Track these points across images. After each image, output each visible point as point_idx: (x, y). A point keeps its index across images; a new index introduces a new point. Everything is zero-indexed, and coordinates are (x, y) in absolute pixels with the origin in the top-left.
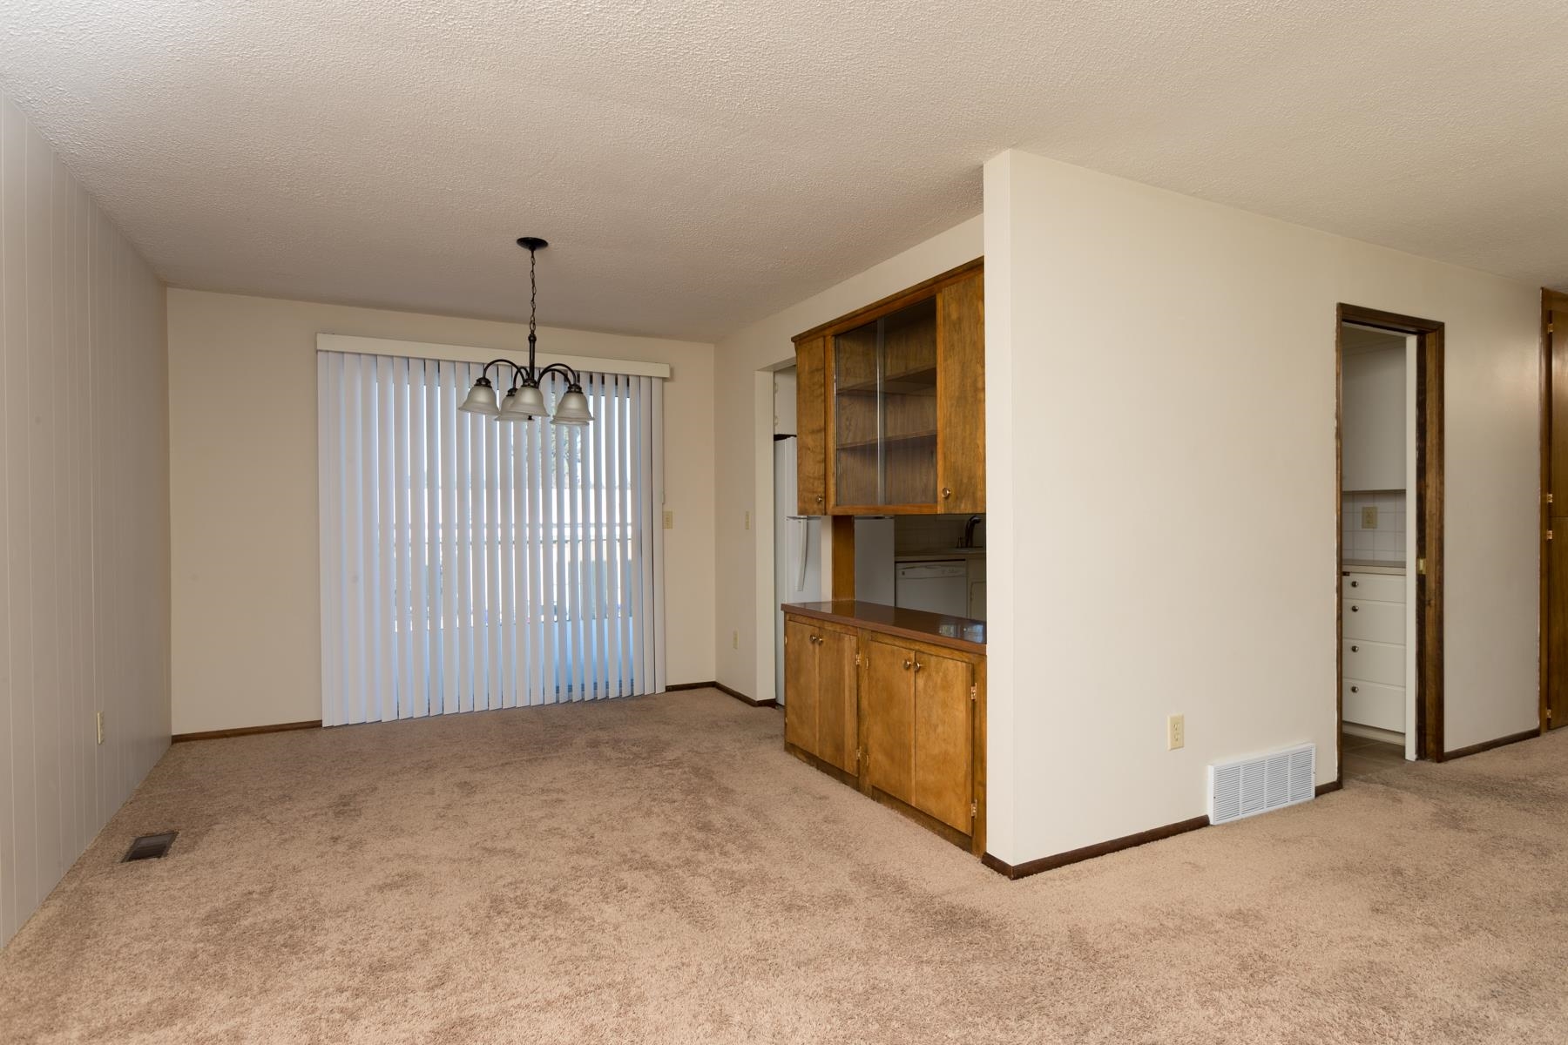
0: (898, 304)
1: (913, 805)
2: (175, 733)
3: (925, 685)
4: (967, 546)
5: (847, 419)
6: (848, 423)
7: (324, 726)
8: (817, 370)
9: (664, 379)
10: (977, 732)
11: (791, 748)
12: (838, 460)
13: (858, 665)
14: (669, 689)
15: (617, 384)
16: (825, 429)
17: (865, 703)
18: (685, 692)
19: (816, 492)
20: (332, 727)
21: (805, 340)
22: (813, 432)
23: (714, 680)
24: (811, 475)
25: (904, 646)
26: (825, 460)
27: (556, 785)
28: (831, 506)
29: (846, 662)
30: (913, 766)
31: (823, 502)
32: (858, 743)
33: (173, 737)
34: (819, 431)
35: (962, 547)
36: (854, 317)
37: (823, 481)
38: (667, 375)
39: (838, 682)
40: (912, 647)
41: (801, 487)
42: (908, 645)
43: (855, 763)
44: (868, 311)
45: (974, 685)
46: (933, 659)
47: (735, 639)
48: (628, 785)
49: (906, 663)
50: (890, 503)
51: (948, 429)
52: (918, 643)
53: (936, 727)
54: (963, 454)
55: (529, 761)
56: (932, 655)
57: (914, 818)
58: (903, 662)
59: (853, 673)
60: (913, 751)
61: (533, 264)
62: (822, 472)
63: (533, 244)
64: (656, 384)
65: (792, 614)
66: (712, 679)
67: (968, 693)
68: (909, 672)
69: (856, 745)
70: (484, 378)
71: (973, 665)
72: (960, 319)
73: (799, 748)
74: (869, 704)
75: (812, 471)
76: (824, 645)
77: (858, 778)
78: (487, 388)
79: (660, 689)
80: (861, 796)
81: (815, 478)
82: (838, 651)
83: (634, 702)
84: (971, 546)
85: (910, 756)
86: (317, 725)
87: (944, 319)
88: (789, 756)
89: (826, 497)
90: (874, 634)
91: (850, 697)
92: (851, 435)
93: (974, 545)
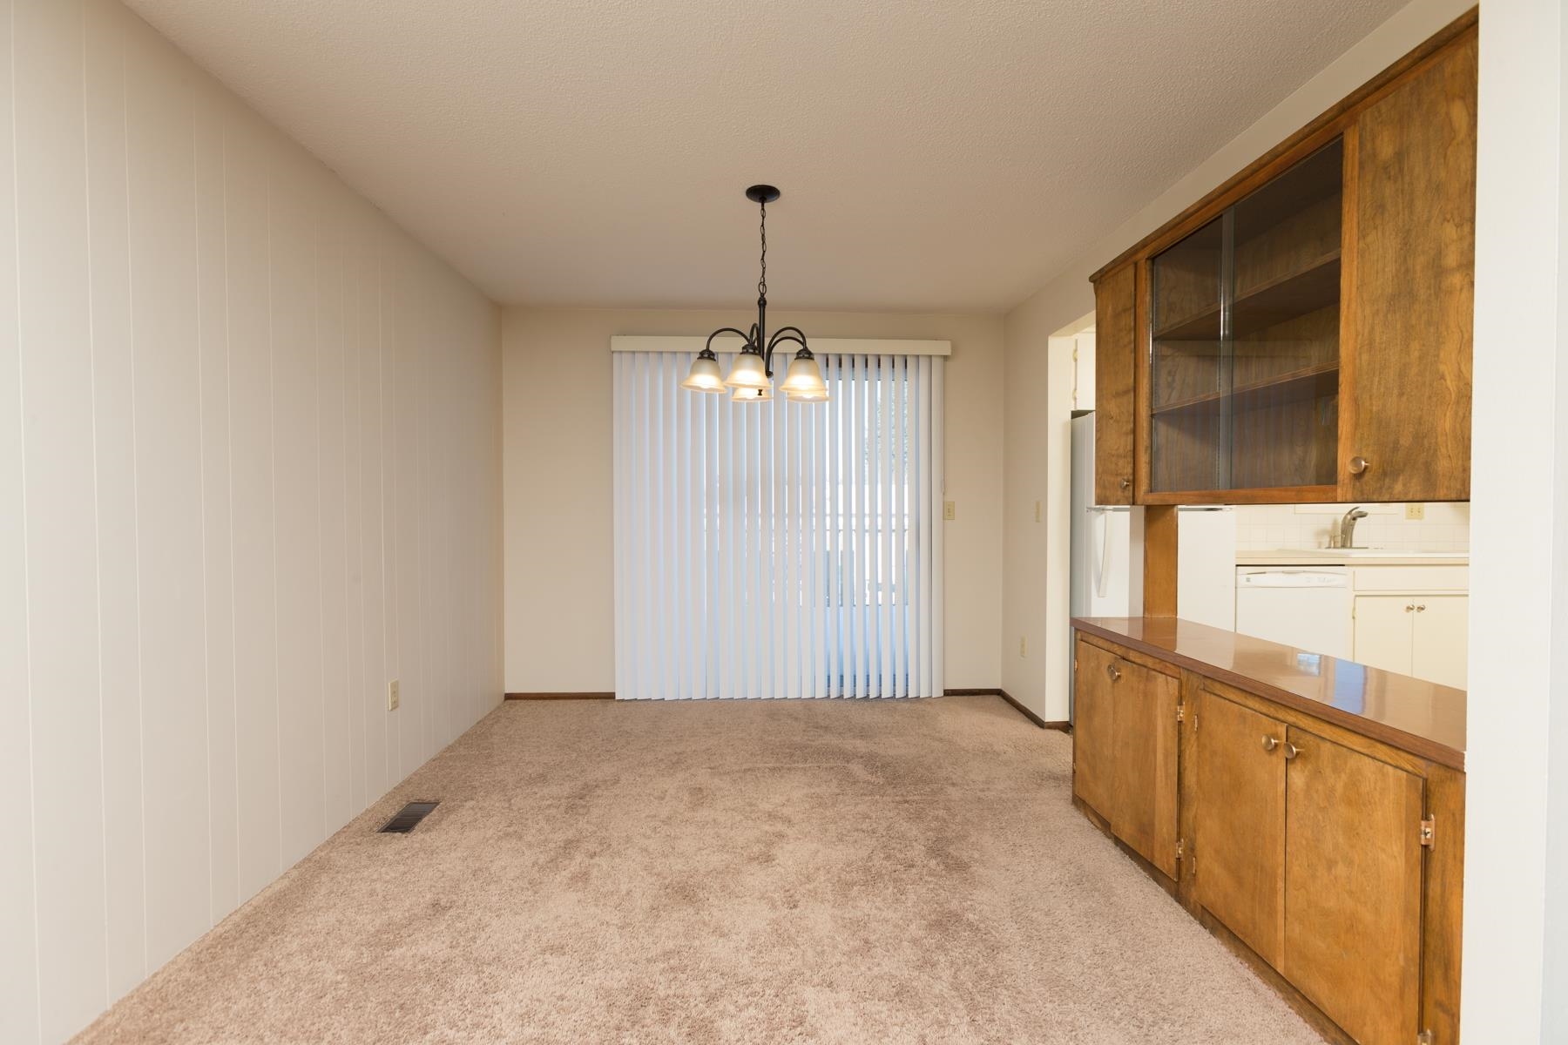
0: (1261, 176)
1: (1280, 970)
2: (508, 691)
3: (1308, 787)
4: (1343, 546)
5: (1169, 373)
6: (1170, 379)
7: (617, 698)
8: (1125, 311)
9: (945, 358)
10: (1433, 908)
11: (1079, 802)
12: (1152, 431)
13: (1180, 722)
14: (948, 693)
15: (893, 367)
16: (1135, 389)
17: (1190, 779)
18: (966, 697)
19: (1121, 474)
20: (623, 700)
21: (1110, 274)
22: (1118, 395)
23: (999, 687)
24: (1113, 452)
25: (1264, 710)
26: (1134, 431)
27: (787, 811)
28: (1142, 493)
29: (1159, 710)
30: (1280, 908)
31: (1131, 488)
32: (1179, 834)
33: (506, 694)
34: (1126, 392)
35: (1334, 548)
36: (1183, 221)
37: (1130, 459)
38: (948, 353)
39: (1148, 737)
40: (1280, 717)
41: (1100, 470)
42: (1272, 710)
43: (1173, 862)
44: (1208, 203)
45: (1426, 818)
46: (1326, 748)
47: (1023, 646)
48: (864, 826)
49: (1269, 742)
50: (1237, 487)
51: (1365, 357)
52: (1293, 713)
53: (1331, 864)
54: (1401, 394)
55: (773, 770)
56: (1323, 739)
57: (1280, 991)
58: (1264, 740)
59: (1172, 733)
60: (1280, 884)
61: (763, 218)
62: (1130, 447)
63: (762, 193)
64: (936, 363)
65: (1084, 632)
66: (998, 686)
67: (1412, 830)
68: (1274, 758)
69: (1175, 835)
70: (707, 350)
71: (1425, 780)
72: (1400, 156)
73: (1090, 806)
74: (1198, 782)
75: (1116, 447)
76: (1122, 681)
77: (1177, 883)
78: (711, 361)
79: (938, 692)
80: (1183, 913)
81: (1119, 456)
82: (1145, 695)
83: (906, 705)
84: (1351, 547)
85: (1274, 891)
86: (610, 696)
87: (1362, 166)
88: (1076, 813)
89: (1134, 482)
90: (1208, 682)
91: (1166, 764)
92: (1175, 394)
93: (1354, 545)
